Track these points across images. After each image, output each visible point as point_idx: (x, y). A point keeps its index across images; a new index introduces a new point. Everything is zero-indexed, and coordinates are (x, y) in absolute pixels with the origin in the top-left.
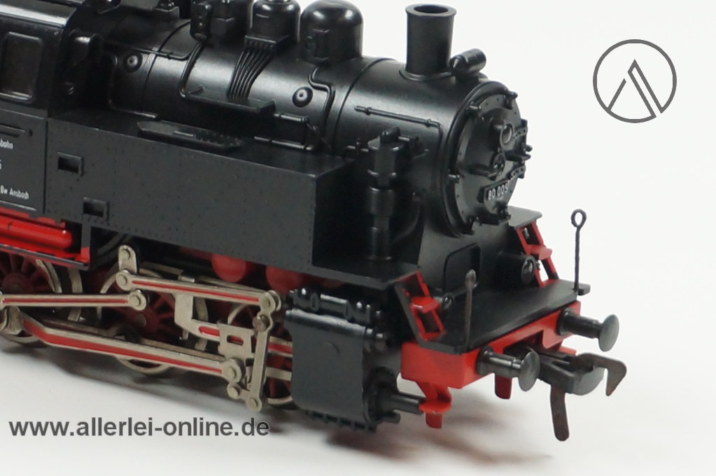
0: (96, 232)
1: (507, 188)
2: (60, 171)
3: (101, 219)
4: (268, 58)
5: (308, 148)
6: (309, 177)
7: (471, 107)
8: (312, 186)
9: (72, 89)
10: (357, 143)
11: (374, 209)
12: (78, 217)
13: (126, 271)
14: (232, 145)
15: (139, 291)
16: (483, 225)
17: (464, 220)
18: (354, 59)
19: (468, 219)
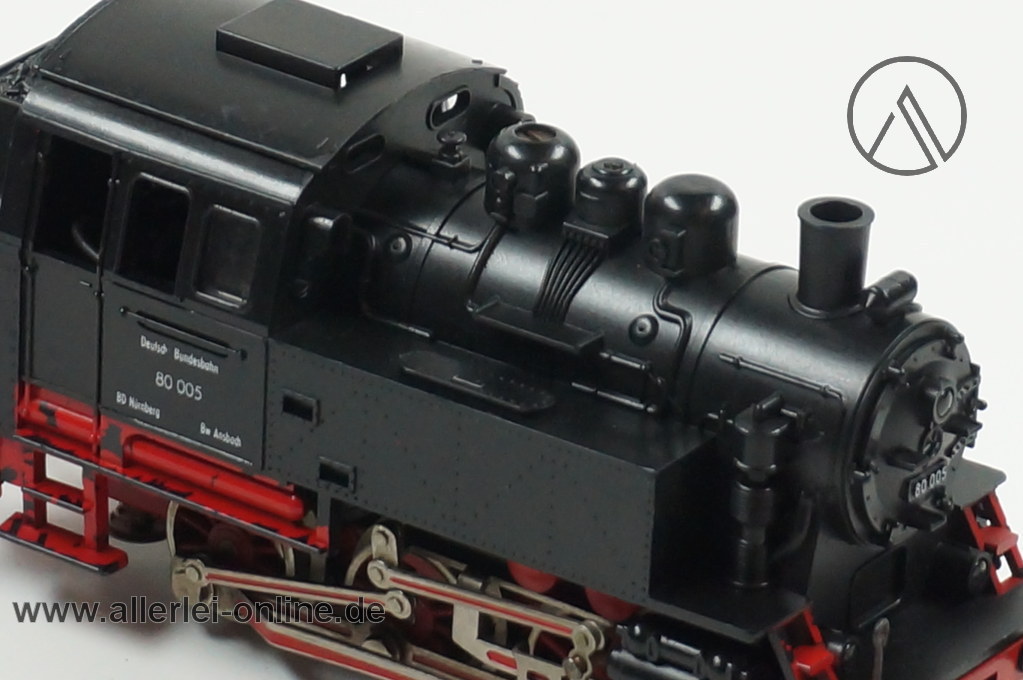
0: (336, 506)
1: (944, 472)
2: (285, 414)
3: (345, 490)
4: (595, 260)
5: (650, 409)
6: (646, 472)
7: (890, 368)
8: (651, 485)
9: (306, 289)
10: (721, 411)
11: (742, 516)
12: (311, 481)
13: (382, 562)
14: (535, 406)
15: (401, 593)
16: (908, 527)
17: (877, 526)
18: (724, 270)
19: (883, 526)
